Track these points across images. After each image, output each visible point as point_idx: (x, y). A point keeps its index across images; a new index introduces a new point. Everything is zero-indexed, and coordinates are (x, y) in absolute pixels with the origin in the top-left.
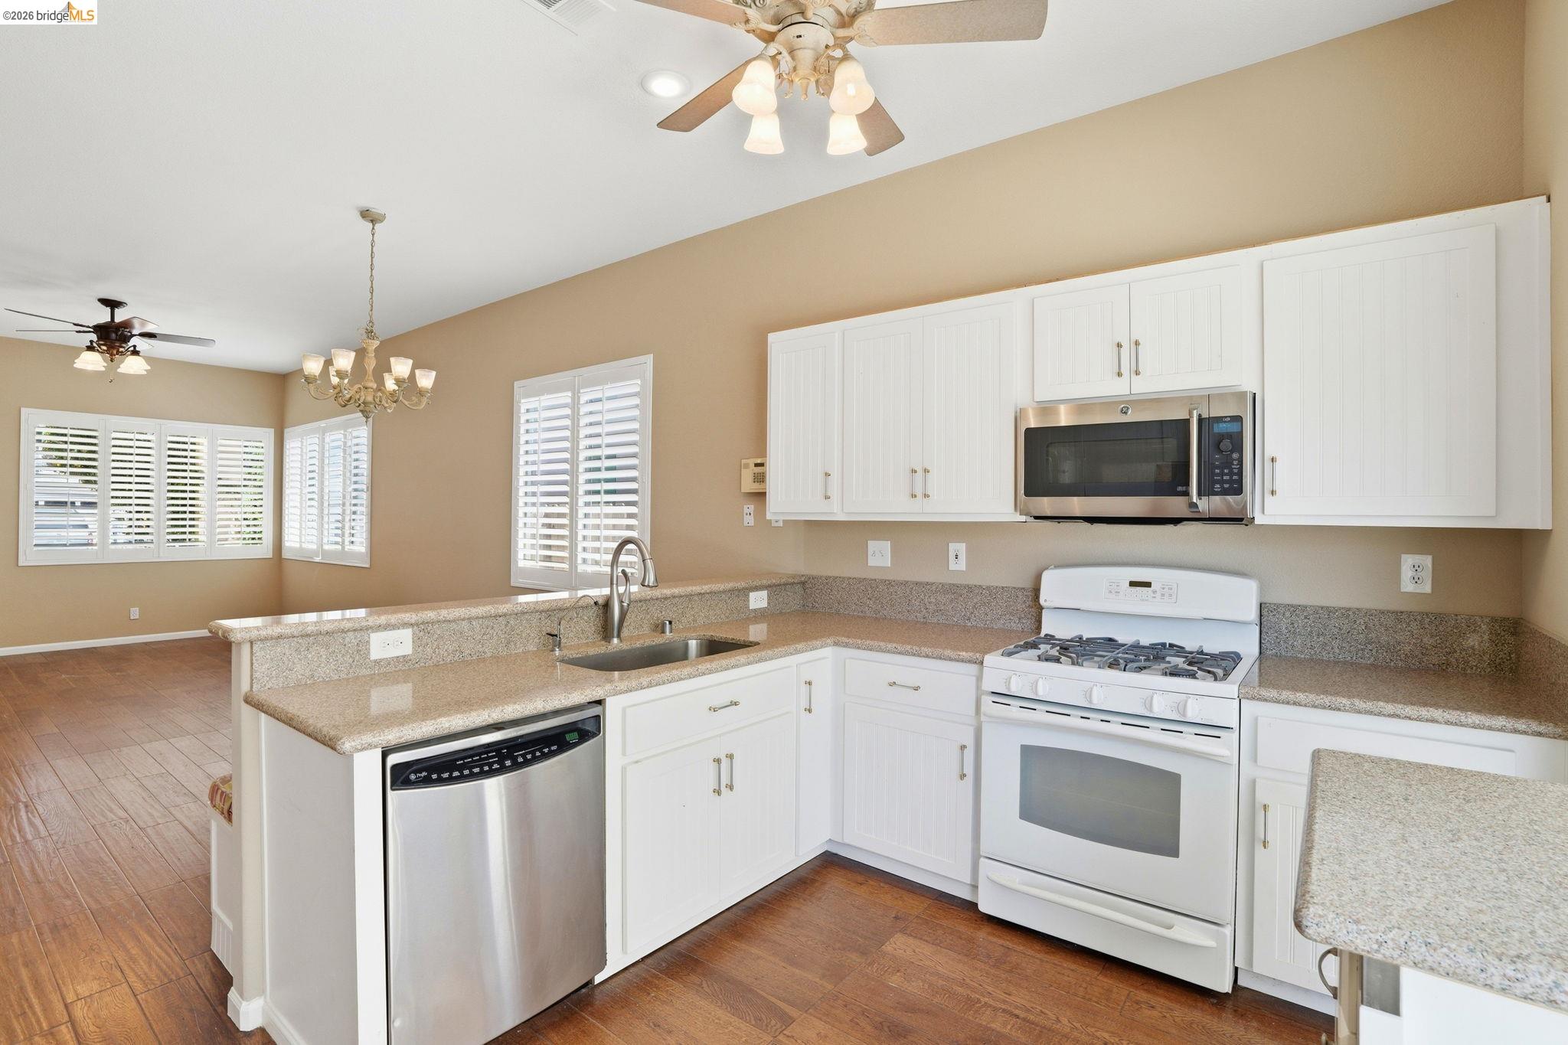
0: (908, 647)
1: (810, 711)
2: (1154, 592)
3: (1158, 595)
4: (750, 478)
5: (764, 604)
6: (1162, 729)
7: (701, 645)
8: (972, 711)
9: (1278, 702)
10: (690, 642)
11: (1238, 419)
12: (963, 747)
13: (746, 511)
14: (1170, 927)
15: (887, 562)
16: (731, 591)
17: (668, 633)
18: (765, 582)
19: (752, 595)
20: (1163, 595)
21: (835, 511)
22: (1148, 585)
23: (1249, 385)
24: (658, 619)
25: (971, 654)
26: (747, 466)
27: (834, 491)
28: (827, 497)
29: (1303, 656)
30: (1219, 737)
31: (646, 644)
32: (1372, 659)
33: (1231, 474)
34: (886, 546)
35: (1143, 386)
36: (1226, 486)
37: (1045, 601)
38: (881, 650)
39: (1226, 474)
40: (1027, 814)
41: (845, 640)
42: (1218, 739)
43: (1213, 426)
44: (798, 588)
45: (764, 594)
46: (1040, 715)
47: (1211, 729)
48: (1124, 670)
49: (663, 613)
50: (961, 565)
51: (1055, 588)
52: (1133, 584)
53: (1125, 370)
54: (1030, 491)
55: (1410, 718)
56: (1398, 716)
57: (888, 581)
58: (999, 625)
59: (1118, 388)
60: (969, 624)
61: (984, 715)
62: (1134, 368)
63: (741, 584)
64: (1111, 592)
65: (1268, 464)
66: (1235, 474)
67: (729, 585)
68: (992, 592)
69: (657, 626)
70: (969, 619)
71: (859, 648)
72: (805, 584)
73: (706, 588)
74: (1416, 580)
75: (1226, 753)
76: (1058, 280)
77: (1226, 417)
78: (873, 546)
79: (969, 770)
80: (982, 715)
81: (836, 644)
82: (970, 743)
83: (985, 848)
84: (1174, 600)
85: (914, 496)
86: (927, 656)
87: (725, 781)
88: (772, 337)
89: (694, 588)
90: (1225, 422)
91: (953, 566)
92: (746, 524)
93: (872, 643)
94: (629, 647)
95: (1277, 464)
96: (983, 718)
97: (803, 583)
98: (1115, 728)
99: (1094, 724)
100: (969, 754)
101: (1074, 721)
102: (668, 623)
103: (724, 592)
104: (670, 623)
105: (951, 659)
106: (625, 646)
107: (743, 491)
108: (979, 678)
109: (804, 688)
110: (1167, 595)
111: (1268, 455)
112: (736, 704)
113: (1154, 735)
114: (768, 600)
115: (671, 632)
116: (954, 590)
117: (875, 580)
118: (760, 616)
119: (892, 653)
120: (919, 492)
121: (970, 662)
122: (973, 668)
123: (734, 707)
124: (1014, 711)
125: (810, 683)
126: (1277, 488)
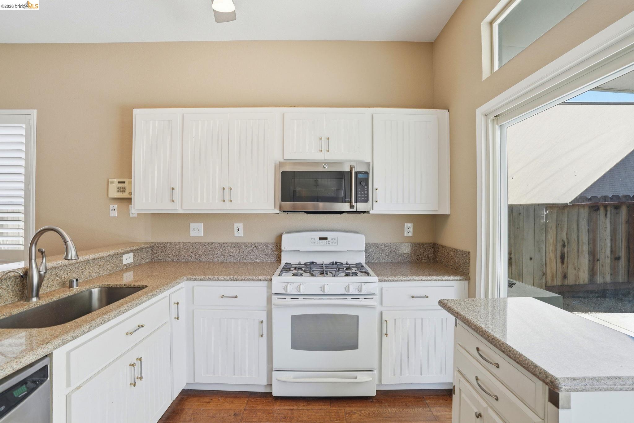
0: (231, 277)
1: (178, 318)
2: (329, 241)
3: (330, 243)
4: (116, 189)
5: (131, 260)
6: (352, 299)
7: (101, 292)
8: (265, 303)
9: (390, 281)
10: (93, 290)
11: (367, 173)
12: (262, 322)
13: (111, 207)
14: (356, 378)
15: (201, 234)
16: (113, 256)
17: (75, 287)
18: (132, 248)
19: (125, 256)
20: (332, 242)
21: (177, 209)
22: (326, 239)
23: (369, 160)
24: (65, 278)
25: (264, 277)
26: (113, 183)
27: (177, 198)
28: (173, 201)
29: (377, 262)
30: (373, 298)
31: (61, 297)
32: (397, 260)
33: (364, 194)
34: (201, 226)
35: (330, 157)
36: (363, 199)
37: (284, 248)
38: (215, 280)
39: (363, 194)
40: (295, 346)
41: (194, 277)
42: (372, 299)
43: (358, 175)
44: (149, 250)
45: (131, 255)
46: (301, 301)
47: (370, 295)
48: (335, 276)
49: (69, 274)
50: (241, 234)
51: (287, 242)
52: (320, 239)
53: (323, 149)
54: (284, 199)
55: (429, 281)
56: (426, 280)
57: (203, 243)
58: (260, 260)
59: (319, 156)
60: (245, 261)
61: (273, 305)
62: (327, 149)
63: (118, 251)
64: (312, 242)
65: (375, 191)
66: (366, 194)
67: (112, 252)
68: (256, 246)
69: (64, 283)
70: (245, 259)
71: (202, 280)
72: (152, 248)
73: (98, 255)
74: (409, 232)
75: (376, 304)
76: (294, 107)
77: (363, 172)
78: (193, 226)
79: (265, 332)
80: (272, 305)
81: (188, 279)
82: (265, 319)
83: (275, 366)
84: (336, 244)
85: (224, 201)
86: (242, 280)
87: (138, 374)
88: (136, 111)
89: (91, 256)
90: (362, 174)
91: (236, 234)
92: (111, 215)
93: (210, 277)
94: (47, 302)
95: (378, 191)
96: (273, 306)
97: (151, 247)
98: (334, 301)
99: (325, 301)
100: (265, 324)
101: (316, 301)
102: (75, 280)
103: (109, 256)
104: (77, 280)
105: (254, 280)
106: (44, 301)
107: (110, 197)
108: (270, 287)
109: (174, 307)
110: (334, 243)
111: (375, 187)
112: (142, 326)
113: (349, 302)
114: (134, 258)
115: (77, 286)
116: (238, 246)
117: (195, 243)
118: (129, 267)
119: (222, 281)
120: (226, 199)
121: (264, 280)
122: (265, 284)
123: (142, 328)
124: (288, 301)
125: (177, 303)
126: (378, 200)
